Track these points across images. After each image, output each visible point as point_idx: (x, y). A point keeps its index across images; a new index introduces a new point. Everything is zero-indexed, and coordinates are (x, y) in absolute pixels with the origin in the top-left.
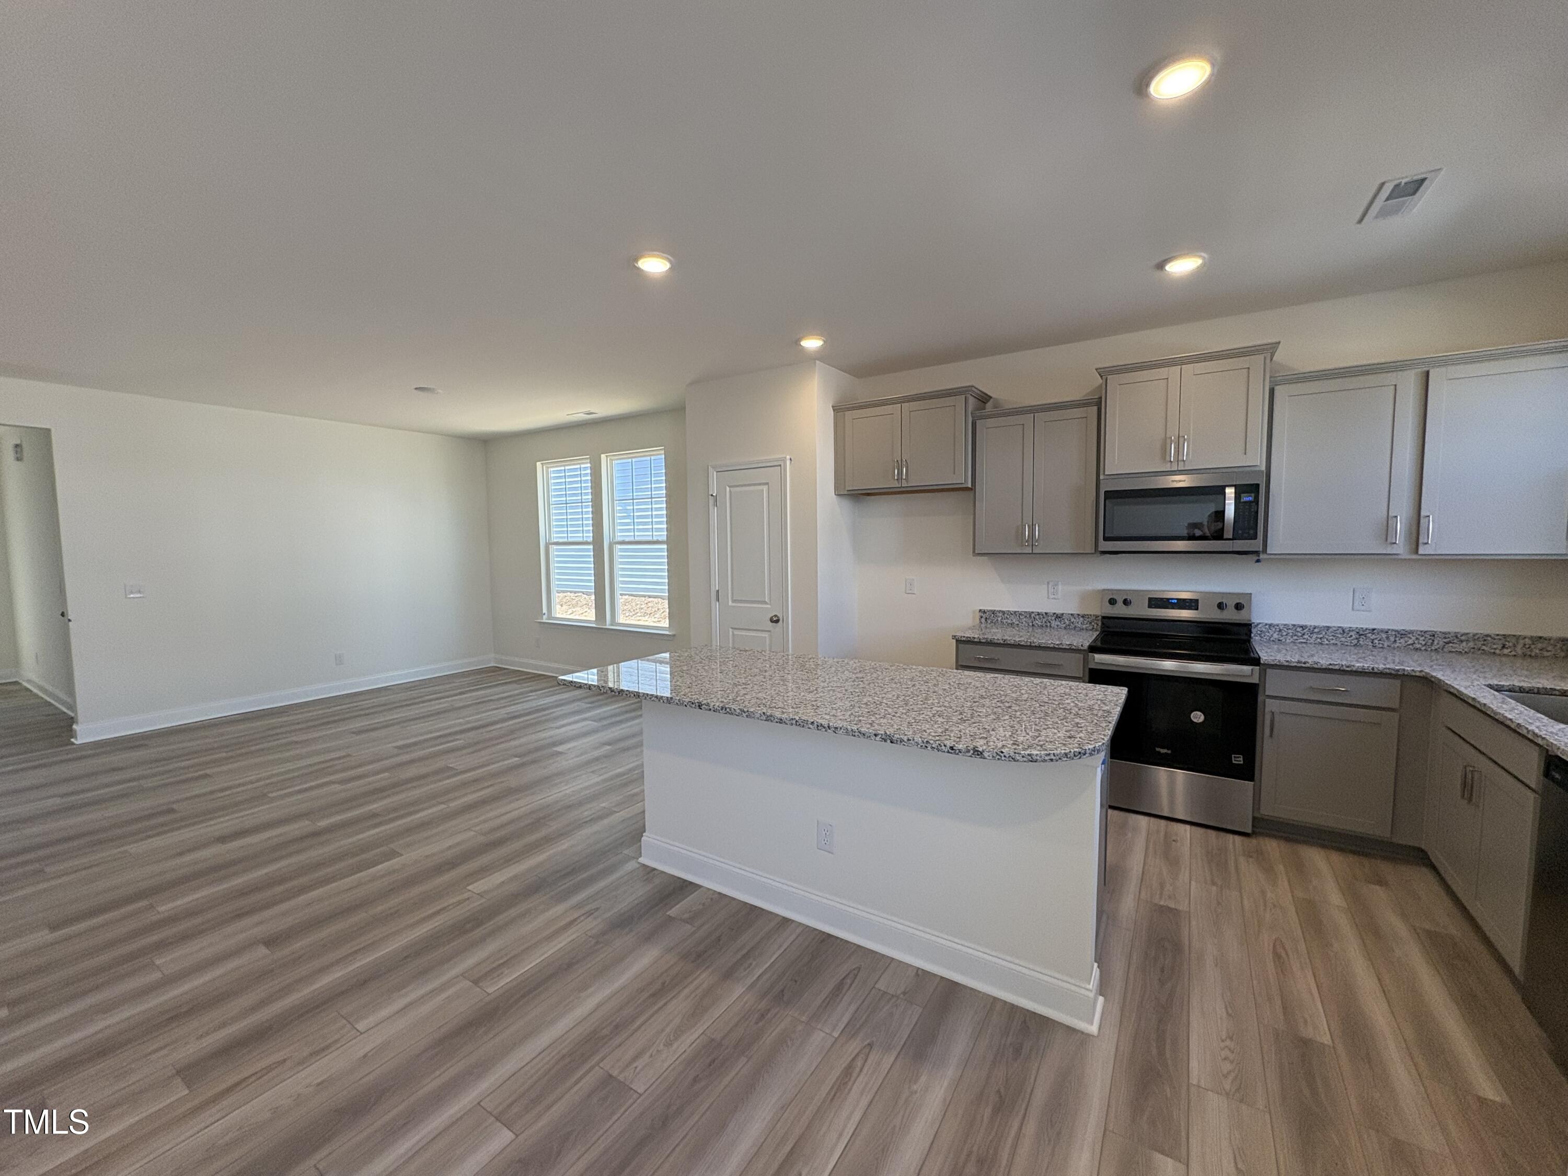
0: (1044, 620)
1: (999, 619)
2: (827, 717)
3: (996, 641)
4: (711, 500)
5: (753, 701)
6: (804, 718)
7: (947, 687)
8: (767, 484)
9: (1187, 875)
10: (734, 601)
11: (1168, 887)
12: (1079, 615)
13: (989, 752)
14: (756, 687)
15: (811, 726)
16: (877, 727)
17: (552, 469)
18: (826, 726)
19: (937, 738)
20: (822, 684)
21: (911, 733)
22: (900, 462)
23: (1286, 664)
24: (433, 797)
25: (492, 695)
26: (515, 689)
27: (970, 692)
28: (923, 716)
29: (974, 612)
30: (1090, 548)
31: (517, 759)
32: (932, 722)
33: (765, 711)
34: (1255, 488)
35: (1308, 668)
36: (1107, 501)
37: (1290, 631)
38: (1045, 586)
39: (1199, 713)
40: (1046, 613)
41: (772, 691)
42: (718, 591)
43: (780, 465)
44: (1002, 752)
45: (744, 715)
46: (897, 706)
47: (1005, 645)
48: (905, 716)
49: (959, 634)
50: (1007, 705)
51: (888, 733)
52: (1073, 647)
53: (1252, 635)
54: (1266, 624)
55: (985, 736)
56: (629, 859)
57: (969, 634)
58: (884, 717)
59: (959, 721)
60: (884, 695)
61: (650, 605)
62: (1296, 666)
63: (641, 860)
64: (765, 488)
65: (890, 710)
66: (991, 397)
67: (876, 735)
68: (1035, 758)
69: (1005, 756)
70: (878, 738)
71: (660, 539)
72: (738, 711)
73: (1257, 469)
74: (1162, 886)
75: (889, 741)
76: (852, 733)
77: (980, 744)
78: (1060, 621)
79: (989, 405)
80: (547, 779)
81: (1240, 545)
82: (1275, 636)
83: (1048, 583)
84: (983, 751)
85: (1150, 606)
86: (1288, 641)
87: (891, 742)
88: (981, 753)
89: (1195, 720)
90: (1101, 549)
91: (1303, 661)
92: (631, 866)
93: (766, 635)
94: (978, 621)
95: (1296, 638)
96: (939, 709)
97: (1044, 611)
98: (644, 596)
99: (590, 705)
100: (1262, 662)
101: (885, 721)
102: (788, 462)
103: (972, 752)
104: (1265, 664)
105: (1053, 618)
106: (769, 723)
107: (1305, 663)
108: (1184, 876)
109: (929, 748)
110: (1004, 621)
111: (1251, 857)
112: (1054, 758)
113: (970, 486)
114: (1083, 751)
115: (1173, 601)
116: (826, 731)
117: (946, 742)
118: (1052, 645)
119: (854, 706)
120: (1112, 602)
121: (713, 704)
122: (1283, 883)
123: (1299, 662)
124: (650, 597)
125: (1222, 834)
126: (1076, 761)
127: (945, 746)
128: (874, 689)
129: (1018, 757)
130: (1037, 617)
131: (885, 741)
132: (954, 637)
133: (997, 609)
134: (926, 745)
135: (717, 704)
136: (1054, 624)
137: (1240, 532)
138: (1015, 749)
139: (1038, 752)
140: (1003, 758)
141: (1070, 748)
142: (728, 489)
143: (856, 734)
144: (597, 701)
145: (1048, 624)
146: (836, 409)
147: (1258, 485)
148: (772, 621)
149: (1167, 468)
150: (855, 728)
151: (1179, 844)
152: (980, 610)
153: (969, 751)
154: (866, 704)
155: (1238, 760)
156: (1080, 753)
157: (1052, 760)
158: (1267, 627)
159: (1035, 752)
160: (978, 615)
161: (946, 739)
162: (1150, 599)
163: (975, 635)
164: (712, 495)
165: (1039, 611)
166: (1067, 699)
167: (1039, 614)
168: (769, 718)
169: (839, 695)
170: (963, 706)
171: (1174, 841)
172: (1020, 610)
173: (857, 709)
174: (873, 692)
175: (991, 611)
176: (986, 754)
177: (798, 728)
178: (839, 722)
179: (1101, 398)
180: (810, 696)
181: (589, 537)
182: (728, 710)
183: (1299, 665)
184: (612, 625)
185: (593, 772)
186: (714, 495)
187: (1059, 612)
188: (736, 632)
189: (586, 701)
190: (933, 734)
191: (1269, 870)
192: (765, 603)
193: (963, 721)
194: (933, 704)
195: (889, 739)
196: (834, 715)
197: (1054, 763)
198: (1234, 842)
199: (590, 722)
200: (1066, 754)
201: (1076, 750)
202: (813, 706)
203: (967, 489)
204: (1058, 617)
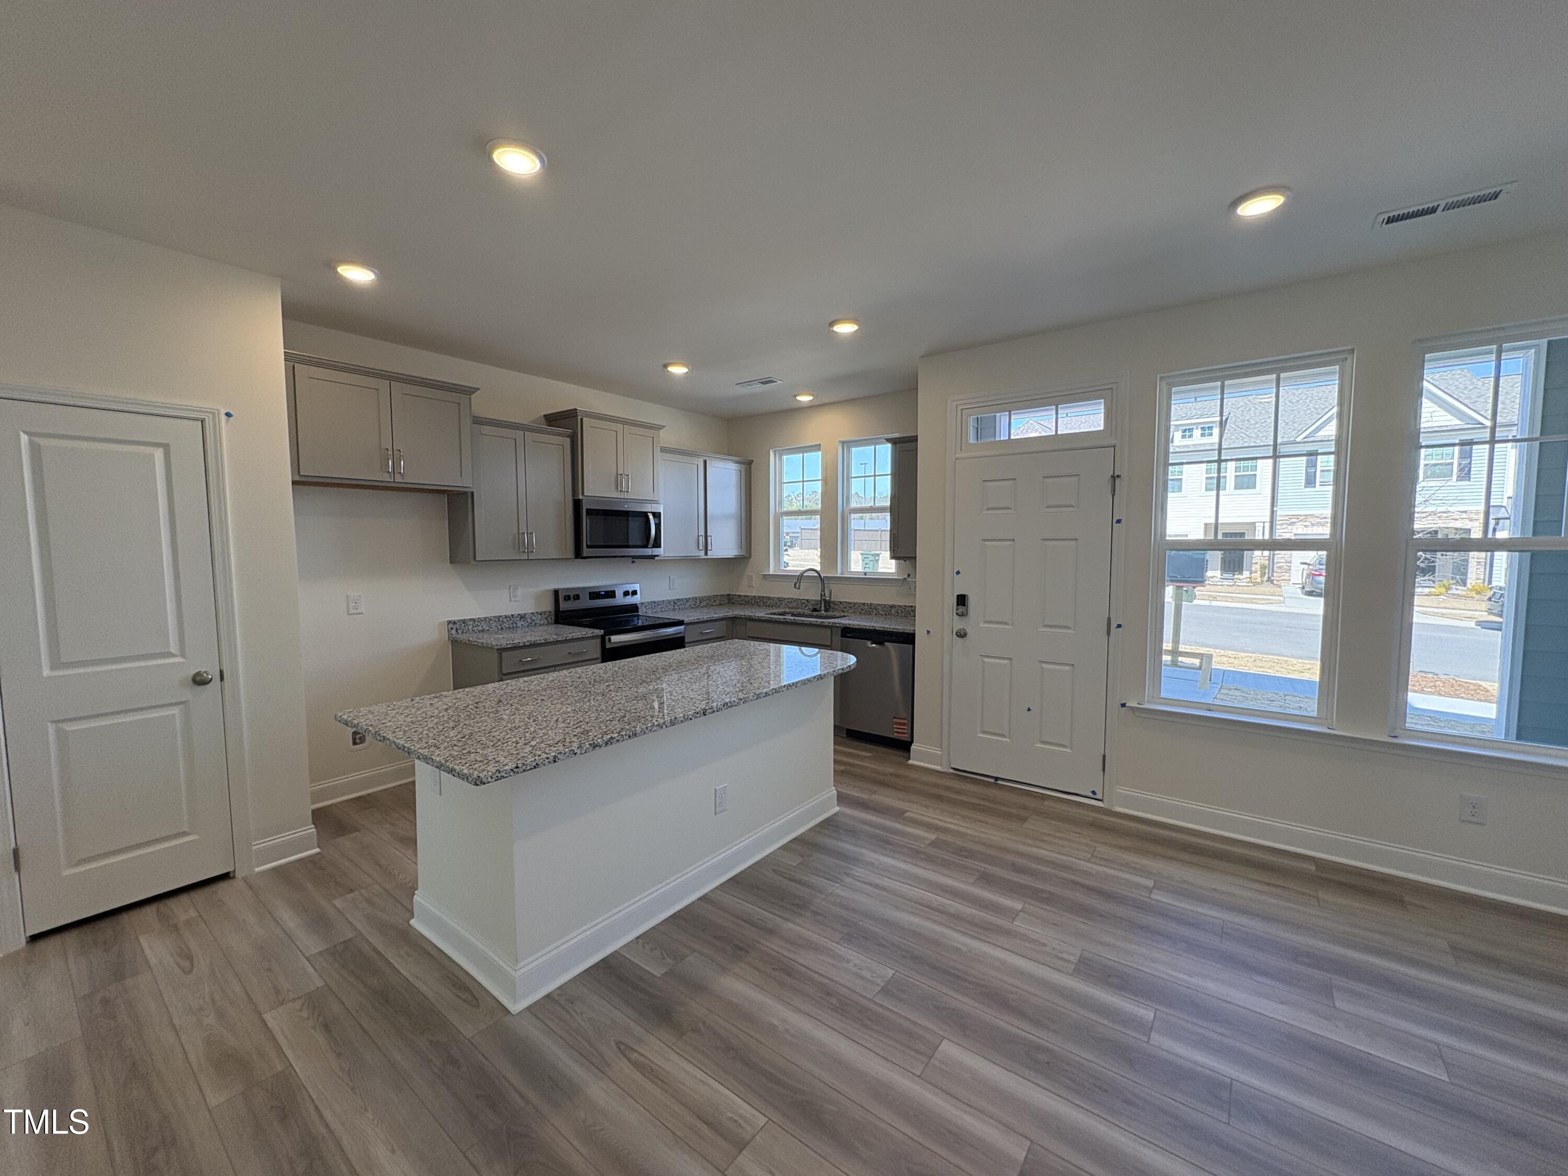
0: (511, 622)
1: (470, 627)
12: (536, 613)
29: (441, 624)
38: (508, 591)
40: (512, 615)
78: (524, 621)
83: (510, 587)
90: (584, 555)
94: (449, 633)
97: (510, 614)
105: (518, 619)
110: (475, 629)
130: (505, 620)
136: (519, 624)
145: (515, 625)
152: (449, 622)
165: (506, 614)
167: (506, 617)
172: (489, 615)
175: (461, 620)
187: (521, 612)
192: (170, 655)
204: (522, 617)
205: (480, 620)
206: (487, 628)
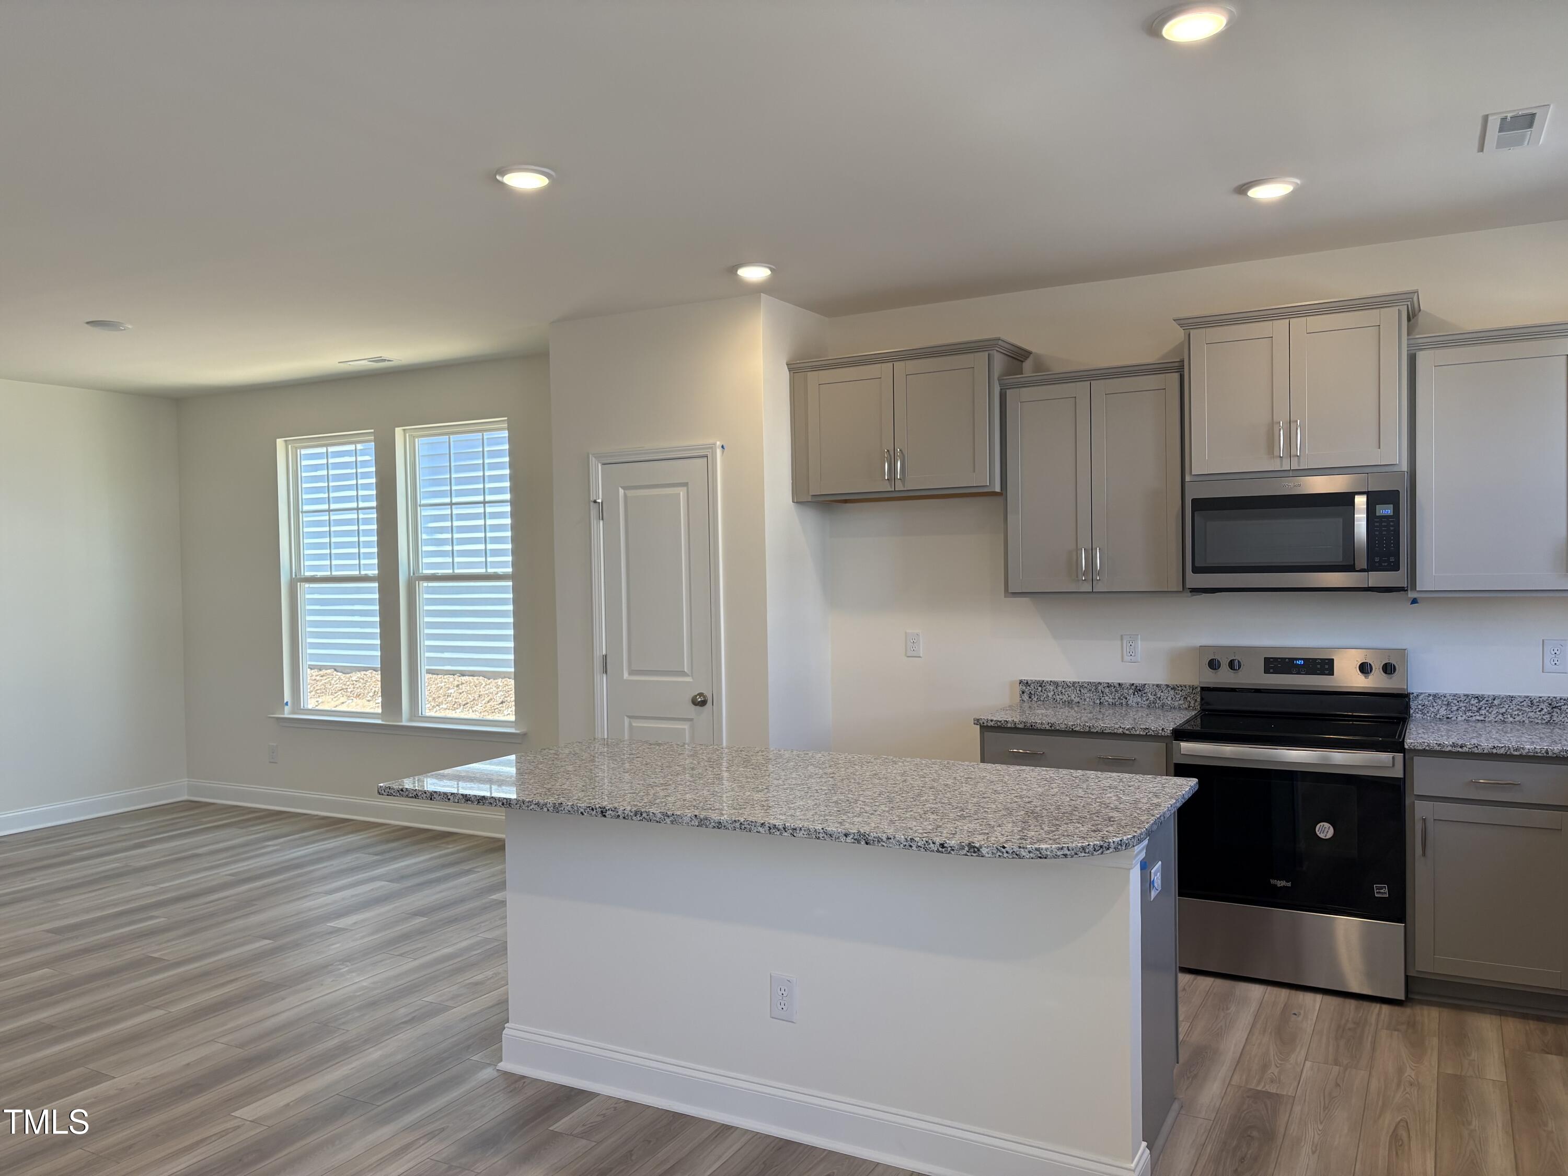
0: (1118, 695)
1: (1050, 694)
2: (784, 817)
3: (1039, 726)
4: (594, 512)
5: (679, 803)
6: (753, 819)
7: (950, 782)
8: (685, 485)
9: (1303, 1053)
10: (632, 672)
11: (1273, 1070)
12: (1168, 686)
13: (987, 847)
14: (680, 788)
15: (761, 829)
16: (847, 825)
17: (304, 452)
18: (781, 827)
19: (925, 835)
20: (776, 782)
21: (892, 830)
22: (892, 453)
23: (1438, 748)
24: (142, 999)
25: (197, 847)
26: (236, 837)
27: (981, 787)
28: (912, 813)
29: (1012, 684)
30: (1175, 585)
31: (267, 942)
32: (922, 820)
33: (697, 813)
34: (1391, 497)
35: (1466, 753)
36: (1196, 513)
37: (1462, 704)
38: (1119, 642)
39: (1327, 825)
40: (1120, 685)
41: (705, 792)
42: (606, 656)
43: (706, 456)
44: (1004, 847)
45: (668, 821)
46: (877, 804)
47: (1052, 731)
48: (887, 814)
49: (985, 716)
50: (1027, 800)
51: (862, 831)
52: (1151, 733)
53: (1412, 711)
54: (1430, 695)
55: (987, 831)
56: (483, 1066)
57: (1000, 717)
58: (859, 815)
59: (958, 818)
60: (861, 793)
61: (463, 687)
62: (1450, 751)
63: (504, 1066)
64: (682, 492)
65: (867, 809)
66: (1030, 353)
67: (846, 835)
68: (1044, 852)
69: (1007, 852)
70: (849, 839)
71: (500, 571)
72: (659, 815)
73: (1395, 469)
74: (1265, 1067)
75: (863, 842)
76: (815, 835)
77: (978, 841)
78: (1141, 696)
79: (1028, 365)
80: (324, 969)
81: (1376, 578)
82: (1443, 712)
83: (1123, 637)
84: (981, 847)
85: (1267, 671)
86: (1459, 718)
87: (867, 843)
88: (979, 850)
89: (1322, 836)
90: (1189, 585)
91: (1460, 743)
92: (487, 1073)
93: (686, 726)
94: (1017, 699)
95: (1469, 714)
96: (933, 806)
97: (1117, 681)
98: (453, 673)
99: (376, 858)
100: (1406, 747)
101: (860, 819)
102: (719, 451)
103: (967, 848)
104: (1410, 750)
105: (1131, 691)
106: (704, 829)
107: (1461, 747)
108: (1299, 1055)
109: (914, 848)
110: (1057, 697)
111: (1398, 1030)
112: (1068, 853)
113: (998, 489)
114: (1106, 845)
115: (1299, 662)
116: (781, 834)
117: (934, 839)
118: (1120, 731)
119: (819, 805)
120: (1213, 665)
121: (622, 808)
122: (1431, 1059)
123: (1454, 745)
124: (463, 674)
125: (1366, 1004)
126: (1098, 859)
127: (934, 843)
128: (848, 786)
129: (1023, 852)
130: (1107, 690)
131: (859, 842)
132: (977, 721)
133: (1046, 679)
134: (910, 844)
135: (629, 808)
136: (1133, 700)
137: (1377, 559)
138: (1020, 844)
139: (1049, 846)
140: (1005, 855)
141: (1089, 842)
142: (621, 491)
143: (821, 835)
144: (389, 851)
145: (1124, 701)
146: (793, 368)
147: (1397, 493)
148: (695, 702)
149: (1275, 465)
150: (819, 827)
151: (1300, 1018)
152: (1021, 682)
153: (962, 848)
154: (836, 802)
155: (1382, 891)
156: (1101, 847)
157: (1065, 855)
158: (1431, 698)
159: (1043, 846)
160: (1018, 689)
161: (937, 836)
162: (1267, 660)
163: (1012, 717)
164: (595, 502)
165: (1110, 681)
166: (1110, 793)
167: (1109, 686)
168: (702, 822)
169: (798, 794)
170: (967, 802)
171: (1295, 1014)
172: (1081, 680)
173: (822, 808)
174: (847, 788)
175: (1038, 682)
176: (984, 851)
177: (744, 833)
178: (798, 822)
179: (1183, 361)
180: (757, 796)
181: (371, 566)
182: (644, 815)
183: (1454, 750)
184: (411, 720)
185: (401, 955)
186: (600, 501)
187: (1138, 681)
188: (636, 724)
189: (371, 850)
190: (921, 831)
191: (1417, 1045)
192: (683, 674)
193: (962, 817)
194: (927, 801)
195: (864, 839)
196: (792, 815)
197: (1069, 859)
198: (1379, 1014)
199: (383, 883)
200: (1083, 848)
201: (1095, 843)
202: (764, 806)
203: (994, 494)
204: (1138, 689)
205: (1066, 685)
206: (1077, 700)
